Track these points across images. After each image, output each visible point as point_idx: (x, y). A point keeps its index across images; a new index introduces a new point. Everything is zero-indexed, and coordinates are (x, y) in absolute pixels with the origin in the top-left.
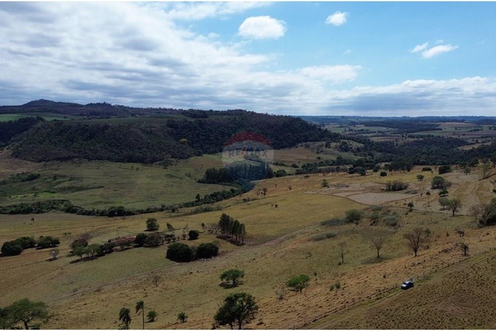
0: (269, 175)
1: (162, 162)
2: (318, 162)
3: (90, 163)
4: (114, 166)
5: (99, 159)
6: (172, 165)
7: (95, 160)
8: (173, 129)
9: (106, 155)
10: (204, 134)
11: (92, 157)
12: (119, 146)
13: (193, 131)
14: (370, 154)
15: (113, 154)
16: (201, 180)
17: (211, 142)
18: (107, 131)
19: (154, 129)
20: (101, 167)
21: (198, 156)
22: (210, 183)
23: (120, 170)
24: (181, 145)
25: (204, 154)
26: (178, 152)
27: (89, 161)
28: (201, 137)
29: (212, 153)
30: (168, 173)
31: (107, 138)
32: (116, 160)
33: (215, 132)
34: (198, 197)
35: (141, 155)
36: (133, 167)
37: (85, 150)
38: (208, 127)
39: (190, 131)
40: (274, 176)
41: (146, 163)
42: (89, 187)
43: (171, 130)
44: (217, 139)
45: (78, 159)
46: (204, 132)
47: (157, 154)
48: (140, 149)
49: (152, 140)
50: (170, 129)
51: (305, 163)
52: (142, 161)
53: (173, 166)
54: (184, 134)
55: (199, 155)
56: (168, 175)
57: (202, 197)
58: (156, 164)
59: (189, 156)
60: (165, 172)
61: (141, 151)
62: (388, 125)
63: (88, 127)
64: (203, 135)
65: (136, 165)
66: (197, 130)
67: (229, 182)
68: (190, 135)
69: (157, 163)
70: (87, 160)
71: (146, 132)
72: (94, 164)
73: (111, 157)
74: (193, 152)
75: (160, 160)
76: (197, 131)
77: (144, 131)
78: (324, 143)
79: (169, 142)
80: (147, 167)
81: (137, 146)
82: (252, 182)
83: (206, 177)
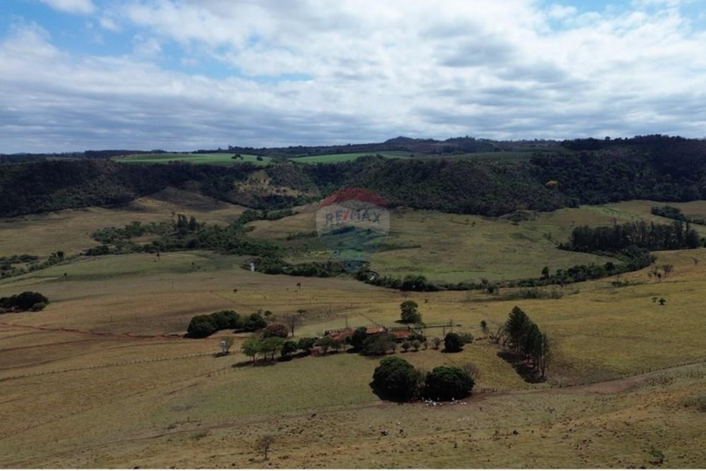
1: (512, 215)
3: (416, 213)
4: (443, 218)
5: (428, 209)
6: (527, 220)
7: (423, 209)
8: (539, 166)
9: (436, 202)
10: (587, 173)
11: (419, 206)
12: (456, 190)
13: (570, 169)
15: (446, 201)
16: (564, 245)
17: (597, 186)
18: (444, 170)
19: (511, 166)
20: (428, 219)
21: (571, 207)
22: (577, 250)
23: (451, 224)
24: (547, 189)
25: (582, 204)
26: (540, 200)
27: (415, 210)
28: (582, 178)
29: (597, 203)
30: (518, 232)
31: (442, 179)
32: (448, 211)
33: (606, 170)
35: (484, 203)
36: (468, 221)
37: (412, 195)
38: (596, 163)
39: (566, 169)
40: (700, 245)
41: (490, 216)
42: (404, 245)
43: (536, 168)
44: (609, 182)
45: (402, 207)
46: (589, 171)
47: (507, 202)
48: (483, 194)
49: (503, 183)
50: (534, 166)
52: (484, 212)
53: (529, 222)
54: (556, 173)
55: (574, 205)
56: (515, 234)
57: (552, 272)
58: (503, 218)
59: (556, 207)
60: (513, 229)
61: (484, 198)
63: (421, 165)
64: (585, 176)
65: (472, 218)
66: (577, 167)
67: (611, 251)
68: (565, 174)
69: (504, 216)
70: (413, 209)
71: (497, 170)
72: (420, 214)
73: (443, 206)
74: (563, 202)
75: (510, 212)
76: (575, 170)
77: (494, 170)
79: (528, 185)
80: (490, 222)
81: (480, 192)
83: (572, 240)
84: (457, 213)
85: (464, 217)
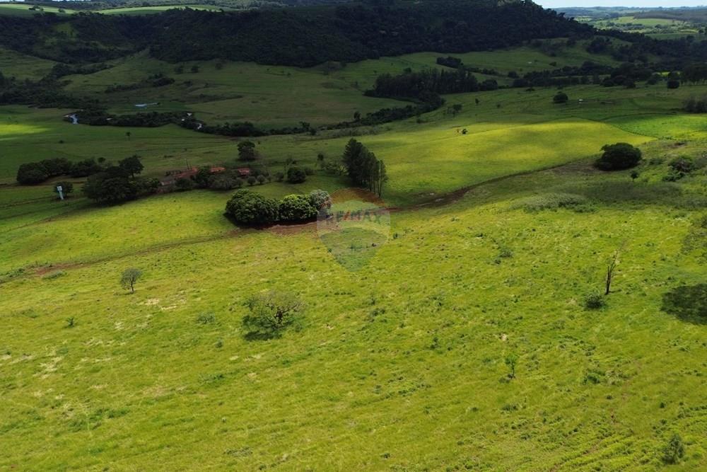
0: (471, 86)
1: (323, 66)
2: (551, 69)
14: (640, 58)
21: (372, 58)
22: (380, 96)
23: (267, 75)
30: (327, 81)
34: (357, 115)
36: (282, 72)
42: (225, 96)
47: (317, 54)
51: (531, 70)
56: (326, 84)
57: (363, 115)
62: (674, 16)
65: (287, 70)
73: (258, 57)
75: (321, 63)
78: (566, 40)
82: (442, 97)
83: (376, 87)
84: (272, 64)
85: (279, 69)
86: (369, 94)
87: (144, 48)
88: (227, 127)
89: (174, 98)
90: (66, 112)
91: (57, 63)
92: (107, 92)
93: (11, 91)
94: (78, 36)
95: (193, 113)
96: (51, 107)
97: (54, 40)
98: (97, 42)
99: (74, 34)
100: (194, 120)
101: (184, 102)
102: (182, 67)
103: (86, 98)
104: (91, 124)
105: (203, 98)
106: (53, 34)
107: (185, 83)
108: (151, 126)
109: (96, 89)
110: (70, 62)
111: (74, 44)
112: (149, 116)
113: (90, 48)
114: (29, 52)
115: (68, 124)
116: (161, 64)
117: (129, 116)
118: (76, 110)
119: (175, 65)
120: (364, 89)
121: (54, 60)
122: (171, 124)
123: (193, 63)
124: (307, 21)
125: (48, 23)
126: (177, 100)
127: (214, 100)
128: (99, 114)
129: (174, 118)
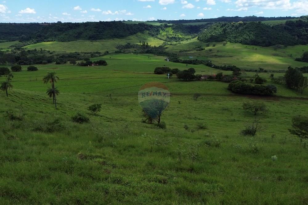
5: (236, 43)
11: (232, 41)
22: (304, 61)
24: (291, 36)
35: (261, 41)
36: (253, 48)
41: (264, 46)
42: (225, 56)
45: (225, 41)
47: (272, 41)
55: (304, 43)
59: (295, 44)
60: (274, 52)
65: (255, 47)
69: (270, 47)
70: (229, 42)
73: (243, 41)
74: (299, 42)
75: (273, 45)
80: (263, 49)
83: (302, 57)
84: (249, 45)
85: (252, 46)
86: (297, 60)
87: (195, 37)
88: (225, 67)
89: (204, 55)
90: (165, 58)
91: (164, 41)
92: (180, 52)
93: (150, 49)
94: (173, 32)
95: (211, 61)
96: (161, 55)
97: (165, 33)
98: (179, 35)
99: (172, 31)
100: (211, 63)
101: (207, 57)
102: (209, 44)
103: (172, 53)
104: (173, 62)
105: (216, 56)
106: (165, 31)
107: (209, 50)
108: (194, 64)
109: (176, 51)
110: (169, 41)
111: (171, 35)
112: (194, 61)
113: (176, 36)
114: (157, 37)
115: (166, 61)
116: (201, 43)
117: (187, 60)
118: (168, 57)
119: (206, 43)
120: (295, 58)
121: (164, 40)
122: (202, 64)
123: (214, 43)
124: (270, 26)
125: (164, 27)
126: (205, 56)
127: (220, 57)
128: (176, 59)
129: (203, 62)
